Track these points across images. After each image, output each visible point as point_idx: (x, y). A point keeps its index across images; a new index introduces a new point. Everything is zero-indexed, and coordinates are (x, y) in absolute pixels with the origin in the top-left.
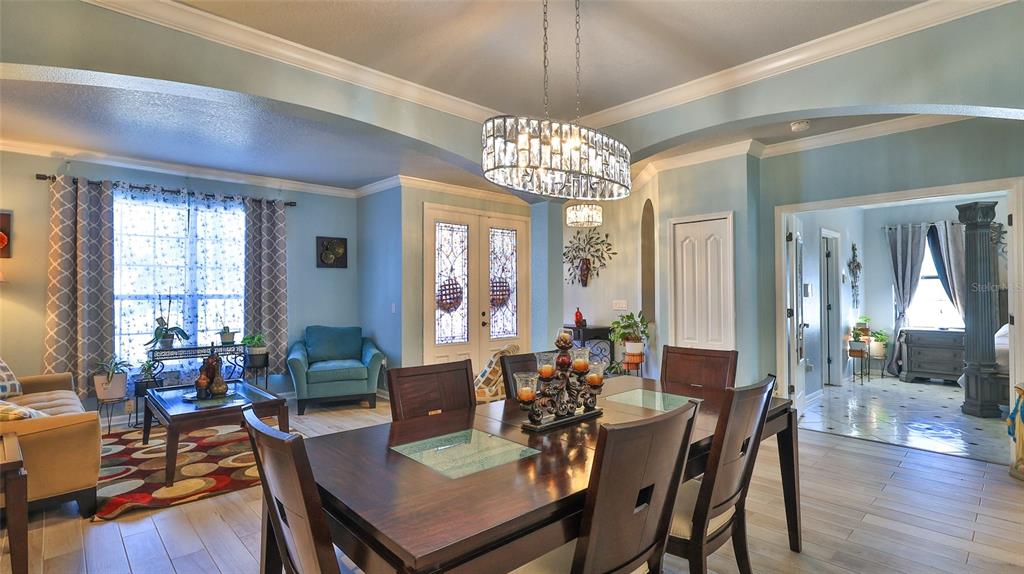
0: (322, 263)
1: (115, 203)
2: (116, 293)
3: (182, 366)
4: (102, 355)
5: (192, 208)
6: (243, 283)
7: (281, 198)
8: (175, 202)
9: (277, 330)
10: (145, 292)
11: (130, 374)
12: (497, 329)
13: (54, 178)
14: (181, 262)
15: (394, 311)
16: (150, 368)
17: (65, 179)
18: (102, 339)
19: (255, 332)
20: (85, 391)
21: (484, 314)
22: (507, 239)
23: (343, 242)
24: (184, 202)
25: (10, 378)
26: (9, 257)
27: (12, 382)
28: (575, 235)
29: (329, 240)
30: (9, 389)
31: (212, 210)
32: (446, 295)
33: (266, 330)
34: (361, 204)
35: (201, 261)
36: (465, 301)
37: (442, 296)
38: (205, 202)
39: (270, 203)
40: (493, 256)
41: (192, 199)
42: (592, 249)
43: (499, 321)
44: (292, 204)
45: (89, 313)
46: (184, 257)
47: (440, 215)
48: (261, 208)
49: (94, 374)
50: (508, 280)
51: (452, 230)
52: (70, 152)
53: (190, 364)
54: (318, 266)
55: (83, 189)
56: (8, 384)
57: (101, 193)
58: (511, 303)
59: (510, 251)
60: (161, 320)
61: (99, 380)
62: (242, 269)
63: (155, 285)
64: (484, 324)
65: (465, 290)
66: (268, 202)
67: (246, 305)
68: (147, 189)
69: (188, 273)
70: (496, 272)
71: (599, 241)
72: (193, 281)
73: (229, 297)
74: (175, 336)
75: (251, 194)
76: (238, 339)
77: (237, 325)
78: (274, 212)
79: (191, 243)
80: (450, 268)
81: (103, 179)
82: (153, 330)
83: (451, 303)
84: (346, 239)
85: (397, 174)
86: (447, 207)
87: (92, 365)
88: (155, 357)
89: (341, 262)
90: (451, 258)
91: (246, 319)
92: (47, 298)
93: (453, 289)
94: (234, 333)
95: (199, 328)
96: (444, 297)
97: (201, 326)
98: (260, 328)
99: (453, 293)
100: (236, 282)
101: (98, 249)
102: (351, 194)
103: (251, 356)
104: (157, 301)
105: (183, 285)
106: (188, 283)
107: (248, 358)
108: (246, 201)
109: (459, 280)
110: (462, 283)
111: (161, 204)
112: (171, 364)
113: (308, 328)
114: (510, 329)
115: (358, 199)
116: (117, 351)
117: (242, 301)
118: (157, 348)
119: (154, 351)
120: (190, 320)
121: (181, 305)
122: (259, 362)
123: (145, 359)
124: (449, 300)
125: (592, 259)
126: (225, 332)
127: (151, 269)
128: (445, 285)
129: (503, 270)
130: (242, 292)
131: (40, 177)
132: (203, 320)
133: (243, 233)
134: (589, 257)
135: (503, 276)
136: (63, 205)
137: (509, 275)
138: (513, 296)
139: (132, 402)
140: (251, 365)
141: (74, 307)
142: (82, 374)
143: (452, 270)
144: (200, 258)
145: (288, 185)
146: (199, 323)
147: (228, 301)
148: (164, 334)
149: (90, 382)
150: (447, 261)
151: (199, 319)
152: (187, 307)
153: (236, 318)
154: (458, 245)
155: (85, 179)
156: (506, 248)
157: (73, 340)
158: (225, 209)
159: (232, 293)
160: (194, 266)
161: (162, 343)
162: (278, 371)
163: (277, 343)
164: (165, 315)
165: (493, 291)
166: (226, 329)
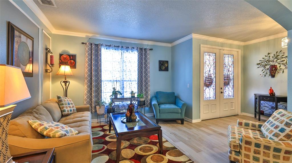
0: (160, 69)
1: (102, 51)
2: (102, 79)
3: (120, 104)
4: (98, 99)
5: (122, 52)
6: (137, 76)
7: (148, 47)
8: (118, 49)
9: (147, 92)
10: (110, 79)
11: (106, 105)
12: (226, 95)
13: (86, 43)
14: (119, 70)
15: (188, 86)
16: (111, 104)
17: (89, 44)
18: (98, 94)
19: (140, 93)
20: (94, 110)
21: (221, 88)
22: (230, 59)
23: (167, 62)
24: (120, 50)
25: (73, 107)
26: (75, 68)
27: (74, 108)
28: (267, 55)
29: (163, 61)
30: (72, 111)
31: (128, 52)
32: (207, 81)
33: (144, 92)
34: (173, 48)
35: (125, 69)
36: (214, 83)
37: (206, 81)
38: (126, 50)
39: (145, 49)
40: (225, 66)
41: (123, 49)
42: (278, 61)
43: (227, 91)
44: (151, 49)
45: (95, 86)
46: (120, 68)
47: (206, 49)
48: (142, 51)
49: (96, 105)
50: (230, 75)
51: (210, 55)
52: (90, 35)
53: (122, 103)
54: (159, 71)
55: (93, 46)
56: (72, 109)
57: (98, 48)
58: (231, 84)
59: (231, 64)
60: (114, 88)
61: (98, 107)
62: (137, 72)
63: (113, 77)
64: (221, 93)
65: (214, 79)
66: (144, 49)
67: (138, 84)
68: (110, 46)
69: (121, 73)
70: (226, 72)
71: (284, 56)
72: (123, 76)
73: (133, 81)
74: (118, 94)
75: (139, 47)
76: (136, 95)
77: (136, 90)
78: (146, 52)
79: (122, 63)
80: (209, 70)
81: (98, 43)
82: (112, 91)
83: (209, 84)
84: (168, 61)
85: (192, 33)
86: (209, 46)
87: (96, 102)
88: (113, 101)
89: (167, 69)
90: (209, 66)
91: (138, 88)
92: (85, 81)
93: (210, 78)
94: (135, 93)
95: (124, 91)
96: (207, 82)
97: (125, 90)
98: (142, 91)
99: (210, 80)
100: (135, 76)
101: (97, 65)
102: (169, 45)
103: (140, 101)
104: (113, 82)
105: (120, 77)
106: (121, 76)
107: (139, 102)
108: (138, 49)
109: (212, 75)
110: (213, 76)
111: (114, 50)
112: (117, 103)
113: (157, 92)
114: (231, 94)
115: (172, 47)
116: (102, 98)
117: (137, 82)
118: (113, 98)
119: (112, 99)
120: (122, 88)
121: (120, 83)
122: (142, 103)
123: (110, 101)
124: (209, 83)
125: (278, 66)
126: (132, 93)
127: (111, 72)
128: (207, 77)
129: (228, 71)
130: (137, 80)
131: (83, 43)
132: (126, 89)
133: (137, 60)
134: (276, 64)
135: (228, 74)
136: (88, 52)
137: (231, 73)
138: (232, 82)
139: (106, 115)
140: (140, 104)
141: (91, 84)
142: (93, 105)
143: (210, 71)
144: (125, 68)
145: (150, 43)
146: (124, 90)
147: (133, 82)
148: (115, 93)
149: (95, 107)
150: (208, 68)
151: (124, 88)
152: (121, 84)
153: (135, 88)
154: (212, 62)
155: (94, 43)
156: (229, 62)
157: (91, 94)
158: (132, 52)
159: (134, 80)
160: (123, 71)
161: (114, 96)
162: (147, 106)
163: (147, 97)
164: (115, 87)
165: (225, 79)
166: (132, 92)
